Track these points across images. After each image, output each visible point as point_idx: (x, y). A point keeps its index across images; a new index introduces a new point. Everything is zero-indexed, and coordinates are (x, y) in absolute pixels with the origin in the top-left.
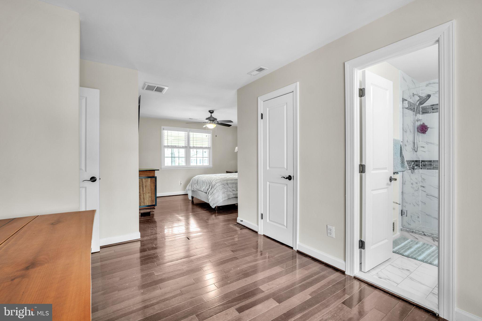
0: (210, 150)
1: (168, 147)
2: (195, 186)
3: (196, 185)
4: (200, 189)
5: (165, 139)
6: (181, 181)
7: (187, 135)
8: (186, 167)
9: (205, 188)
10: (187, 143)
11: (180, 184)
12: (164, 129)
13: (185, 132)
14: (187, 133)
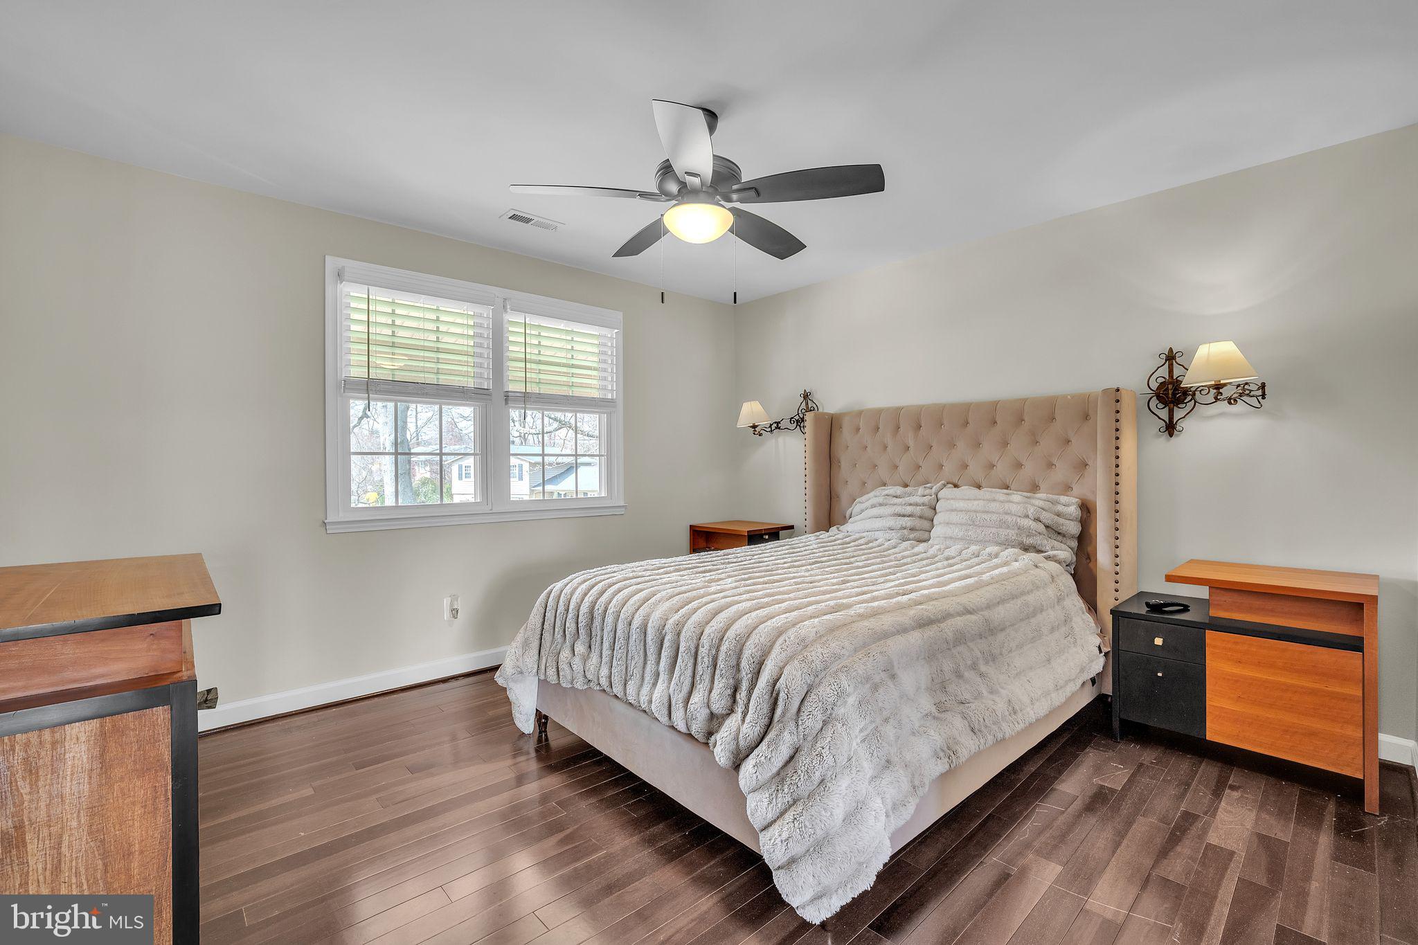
0: (610, 415)
1: (371, 387)
2: (565, 654)
3: (580, 648)
4: (617, 689)
5: (349, 341)
6: (454, 598)
7: (488, 323)
8: (486, 509)
9: (678, 700)
10: (488, 373)
11: (447, 615)
12: (340, 276)
13: (479, 309)
14: (487, 311)
